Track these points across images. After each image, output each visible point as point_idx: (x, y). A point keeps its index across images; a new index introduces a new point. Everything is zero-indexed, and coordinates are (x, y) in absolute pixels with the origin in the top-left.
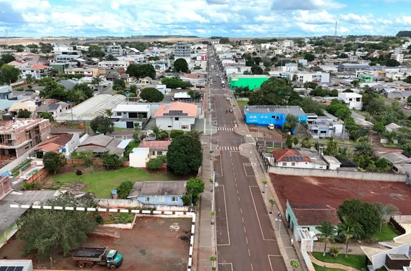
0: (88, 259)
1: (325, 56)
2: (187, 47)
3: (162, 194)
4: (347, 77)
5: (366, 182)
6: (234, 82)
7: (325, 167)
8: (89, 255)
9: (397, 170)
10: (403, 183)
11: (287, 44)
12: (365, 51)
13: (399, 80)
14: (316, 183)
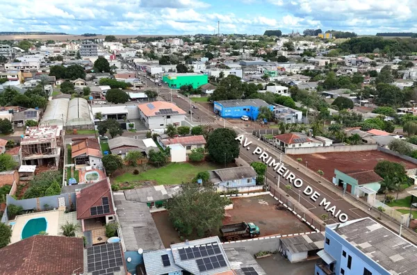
0: (233, 233)
1: (219, 54)
2: (94, 46)
3: (240, 178)
4: (253, 73)
5: (353, 153)
6: (172, 80)
7: (322, 145)
8: (231, 230)
9: (366, 142)
10: (376, 150)
11: (177, 42)
12: (251, 48)
13: (297, 73)
14: (323, 158)
